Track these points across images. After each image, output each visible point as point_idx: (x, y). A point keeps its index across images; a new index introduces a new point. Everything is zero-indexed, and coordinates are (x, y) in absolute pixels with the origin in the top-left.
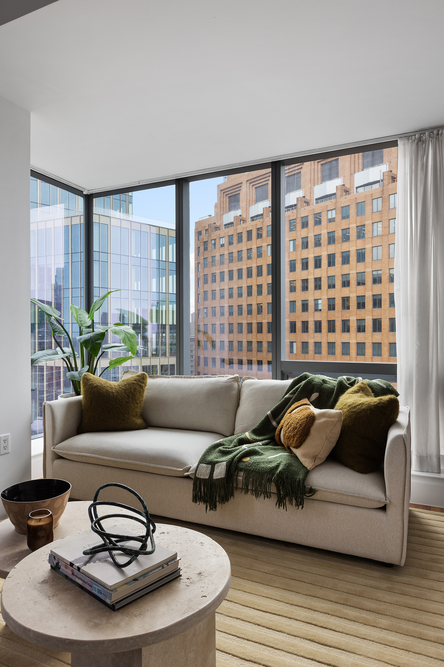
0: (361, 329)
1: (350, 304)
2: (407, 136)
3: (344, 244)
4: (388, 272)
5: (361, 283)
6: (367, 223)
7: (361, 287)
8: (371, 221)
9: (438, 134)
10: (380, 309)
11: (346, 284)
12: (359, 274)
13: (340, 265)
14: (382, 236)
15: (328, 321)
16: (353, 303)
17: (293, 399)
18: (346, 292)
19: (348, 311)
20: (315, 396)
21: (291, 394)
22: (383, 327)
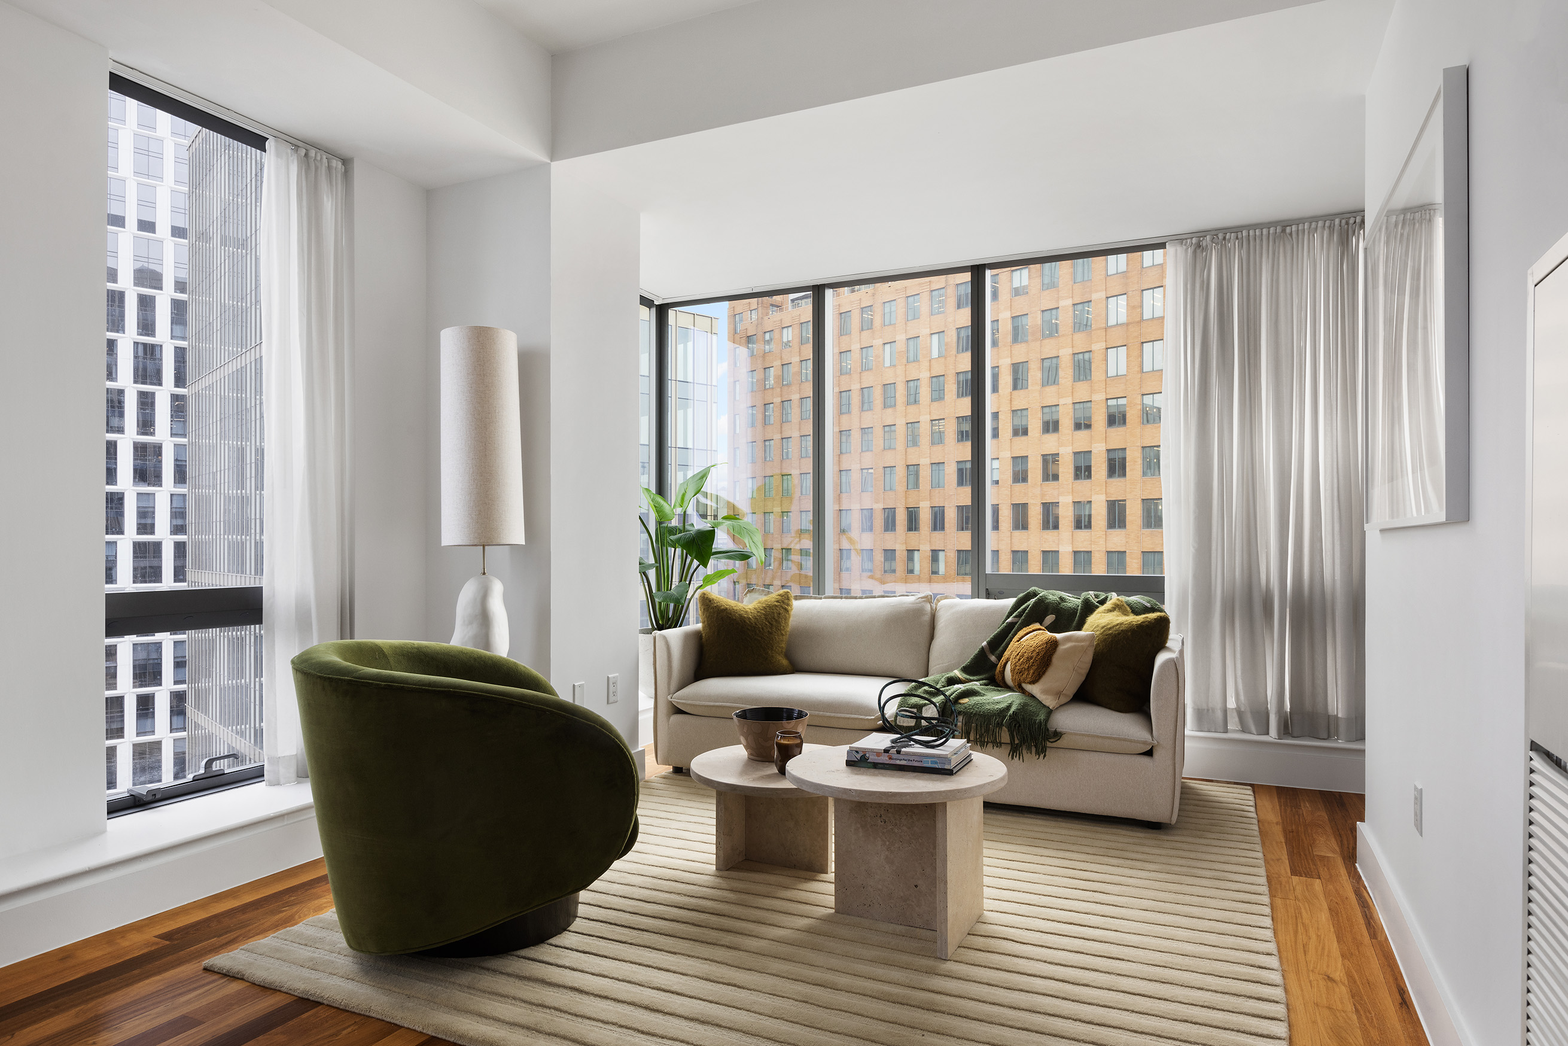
0: (1082, 522)
1: (1061, 470)
2: (1180, 239)
3: (1046, 341)
4: (1138, 401)
5: (1082, 425)
6: (1095, 296)
7: (1083, 434)
8: (1104, 293)
9: (1224, 238)
10: (1122, 479)
11: (1051, 426)
12: (1077, 406)
13: (1038, 387)
14: (1127, 324)
15: (1013, 505)
16: (1066, 469)
17: (1018, 623)
18: (1050, 443)
19: (1055, 483)
20: (1050, 619)
21: (1015, 617)
22: (1129, 518)
